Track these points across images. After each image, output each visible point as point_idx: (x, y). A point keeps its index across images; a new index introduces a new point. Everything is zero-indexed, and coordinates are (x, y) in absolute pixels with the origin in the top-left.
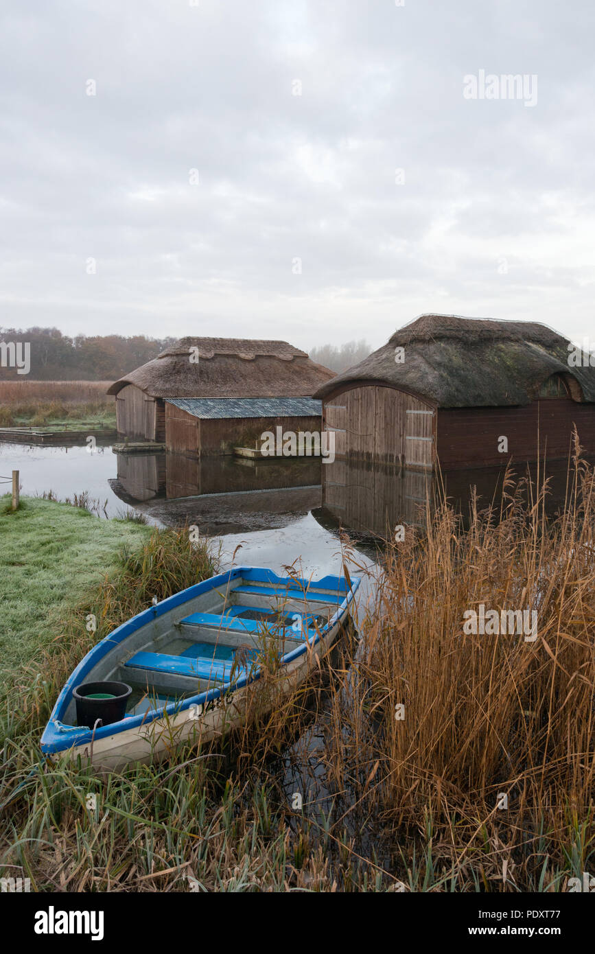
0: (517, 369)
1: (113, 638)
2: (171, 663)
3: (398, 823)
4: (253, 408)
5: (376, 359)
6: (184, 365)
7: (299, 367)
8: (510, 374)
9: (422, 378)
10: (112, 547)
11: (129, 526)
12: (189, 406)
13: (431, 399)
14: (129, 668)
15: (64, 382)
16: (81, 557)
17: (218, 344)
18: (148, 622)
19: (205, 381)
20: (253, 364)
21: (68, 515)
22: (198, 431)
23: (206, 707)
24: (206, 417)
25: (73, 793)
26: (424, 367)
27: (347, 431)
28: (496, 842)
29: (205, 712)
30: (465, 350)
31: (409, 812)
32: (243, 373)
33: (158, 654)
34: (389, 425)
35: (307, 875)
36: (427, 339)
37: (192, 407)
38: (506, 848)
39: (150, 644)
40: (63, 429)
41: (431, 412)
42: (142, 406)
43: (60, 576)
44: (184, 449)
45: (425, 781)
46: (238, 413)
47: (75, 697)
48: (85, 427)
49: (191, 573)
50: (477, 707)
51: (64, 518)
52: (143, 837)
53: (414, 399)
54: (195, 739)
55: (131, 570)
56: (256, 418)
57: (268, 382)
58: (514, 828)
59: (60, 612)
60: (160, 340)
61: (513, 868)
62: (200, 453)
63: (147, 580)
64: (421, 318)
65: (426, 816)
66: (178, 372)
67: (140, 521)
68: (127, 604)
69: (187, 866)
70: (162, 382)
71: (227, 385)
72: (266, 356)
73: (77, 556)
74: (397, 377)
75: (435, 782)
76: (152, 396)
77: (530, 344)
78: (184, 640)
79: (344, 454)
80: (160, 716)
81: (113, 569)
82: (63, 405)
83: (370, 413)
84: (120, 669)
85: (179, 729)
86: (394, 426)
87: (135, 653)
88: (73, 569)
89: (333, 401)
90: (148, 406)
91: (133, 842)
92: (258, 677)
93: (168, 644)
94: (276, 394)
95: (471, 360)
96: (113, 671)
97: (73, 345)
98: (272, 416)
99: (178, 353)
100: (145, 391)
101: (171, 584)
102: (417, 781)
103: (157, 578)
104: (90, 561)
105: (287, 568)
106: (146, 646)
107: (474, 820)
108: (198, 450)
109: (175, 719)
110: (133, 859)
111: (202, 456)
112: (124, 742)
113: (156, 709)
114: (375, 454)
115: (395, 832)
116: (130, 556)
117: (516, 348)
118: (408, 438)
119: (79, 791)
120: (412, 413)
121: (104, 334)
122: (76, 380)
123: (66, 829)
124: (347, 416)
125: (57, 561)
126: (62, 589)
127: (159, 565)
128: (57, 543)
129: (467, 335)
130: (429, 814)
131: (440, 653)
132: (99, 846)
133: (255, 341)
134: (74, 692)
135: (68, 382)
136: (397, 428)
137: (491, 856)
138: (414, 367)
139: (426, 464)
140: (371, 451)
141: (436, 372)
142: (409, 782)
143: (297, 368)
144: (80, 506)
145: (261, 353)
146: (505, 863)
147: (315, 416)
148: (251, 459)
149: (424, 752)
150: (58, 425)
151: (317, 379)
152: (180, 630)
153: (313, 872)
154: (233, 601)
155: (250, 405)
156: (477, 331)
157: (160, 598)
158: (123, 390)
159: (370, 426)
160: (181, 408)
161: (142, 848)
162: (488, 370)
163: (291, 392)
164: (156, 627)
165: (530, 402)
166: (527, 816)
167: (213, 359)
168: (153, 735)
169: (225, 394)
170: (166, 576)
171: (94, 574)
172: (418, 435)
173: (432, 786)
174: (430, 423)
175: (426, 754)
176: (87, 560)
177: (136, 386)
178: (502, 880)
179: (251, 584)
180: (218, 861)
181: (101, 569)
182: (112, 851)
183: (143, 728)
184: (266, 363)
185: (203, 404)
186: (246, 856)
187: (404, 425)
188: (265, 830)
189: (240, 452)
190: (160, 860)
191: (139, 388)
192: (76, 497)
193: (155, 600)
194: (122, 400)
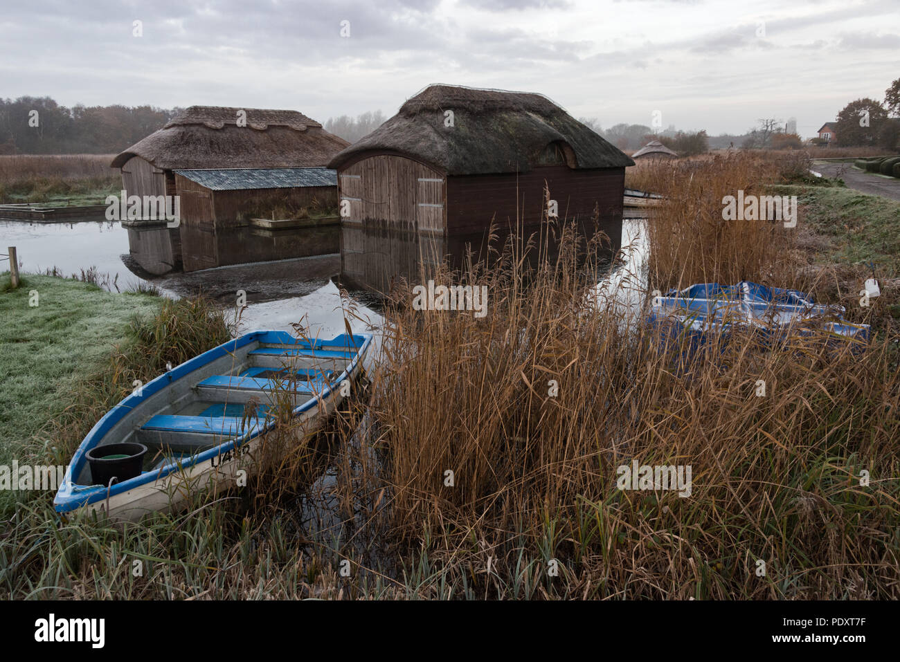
0: (519, 138)
1: (126, 403)
2: (189, 423)
3: (401, 538)
4: (268, 179)
5: (387, 129)
6: (192, 135)
7: (313, 137)
8: (512, 142)
9: (431, 147)
10: (123, 319)
11: (142, 299)
12: (200, 177)
13: (440, 168)
14: (146, 431)
15: (65, 156)
16: (91, 330)
17: (228, 114)
18: (164, 387)
19: (216, 152)
20: (266, 135)
21: (74, 290)
22: (212, 203)
23: (222, 458)
24: (219, 189)
25: (89, 544)
26: (434, 136)
27: (362, 199)
28: (483, 544)
29: (222, 463)
30: (471, 119)
31: (411, 528)
32: (256, 143)
33: (175, 416)
34: (402, 193)
35: (318, 587)
36: (436, 108)
37: (204, 178)
38: (491, 547)
39: (167, 407)
40: (66, 205)
41: (441, 180)
42: (151, 179)
43: (68, 350)
44: (198, 222)
45: (424, 501)
46: (252, 184)
47: (89, 460)
48: (90, 202)
49: (208, 341)
50: (469, 435)
51: (70, 293)
52: (162, 575)
53: (425, 167)
54: (212, 487)
55: (144, 340)
56: (271, 189)
57: (282, 153)
58: (499, 530)
59: (70, 384)
60: (167, 111)
61: (496, 562)
62: (215, 225)
63: (161, 348)
64: (429, 88)
65: (425, 529)
66: (187, 143)
67: (153, 293)
68: (141, 371)
69: (205, 595)
70: (170, 153)
71: (240, 156)
72: (279, 126)
73: (86, 329)
74: (409, 146)
75: (434, 501)
76: (161, 168)
77: (530, 114)
78: (202, 402)
79: (361, 222)
80: (175, 470)
81: (124, 340)
82: (64, 179)
83: (384, 182)
84: (137, 432)
85: (195, 480)
86: (408, 195)
87: (152, 416)
88: (83, 343)
89: (347, 170)
90: (157, 179)
91: (153, 580)
92: (273, 428)
93: (186, 406)
94: (291, 165)
95: (477, 129)
96: (130, 434)
97: (72, 116)
98: (287, 186)
99: (185, 123)
100: (152, 163)
101: (187, 351)
102: (418, 502)
103: (172, 346)
104: (101, 334)
105: (295, 325)
106: (163, 409)
107: (465, 528)
108: (213, 221)
109: (191, 471)
110: (153, 595)
111: (218, 229)
112: (141, 496)
113: (172, 463)
114: (390, 221)
115: (398, 546)
116: (143, 326)
117: (518, 117)
118: (420, 205)
119: (95, 541)
120: (423, 180)
121: (105, 105)
122: (78, 153)
123: (84, 577)
124: (362, 185)
125: (65, 335)
126: (72, 361)
127: (173, 333)
128: (63, 318)
129: (473, 105)
130: (428, 528)
131: (435, 391)
132: (118, 587)
133: (266, 111)
134: (87, 455)
135: (69, 156)
136: (410, 195)
137: (479, 555)
138: (423, 136)
139: (438, 229)
140: (386, 218)
141: (444, 141)
142: (410, 503)
143: (311, 138)
144: (89, 282)
145: (273, 123)
146: (490, 559)
147: (332, 186)
148: (268, 229)
149: (423, 476)
150: (60, 200)
151: (331, 149)
152: (198, 393)
153: (323, 585)
154: (250, 363)
155: (265, 175)
156: (481, 101)
157: (175, 364)
158: (128, 162)
159: (385, 195)
160: (192, 179)
161: (162, 584)
162: (493, 138)
163: (306, 163)
164: (172, 391)
165: (531, 169)
166: (510, 521)
167: (223, 129)
168: (170, 487)
169: (238, 165)
170: (181, 343)
171: (105, 346)
172: (430, 202)
173: (430, 504)
174: (440, 190)
175: (426, 478)
176: (97, 333)
177: (142, 158)
178: (487, 572)
179: (268, 346)
180: (236, 586)
181: (113, 340)
182: (131, 590)
183: (160, 482)
184: (280, 133)
185: (216, 176)
186: (261, 580)
187: (416, 193)
188: (281, 558)
189: (257, 223)
190: (179, 592)
191: (145, 159)
192: (83, 272)
193: (169, 366)
194: (128, 173)
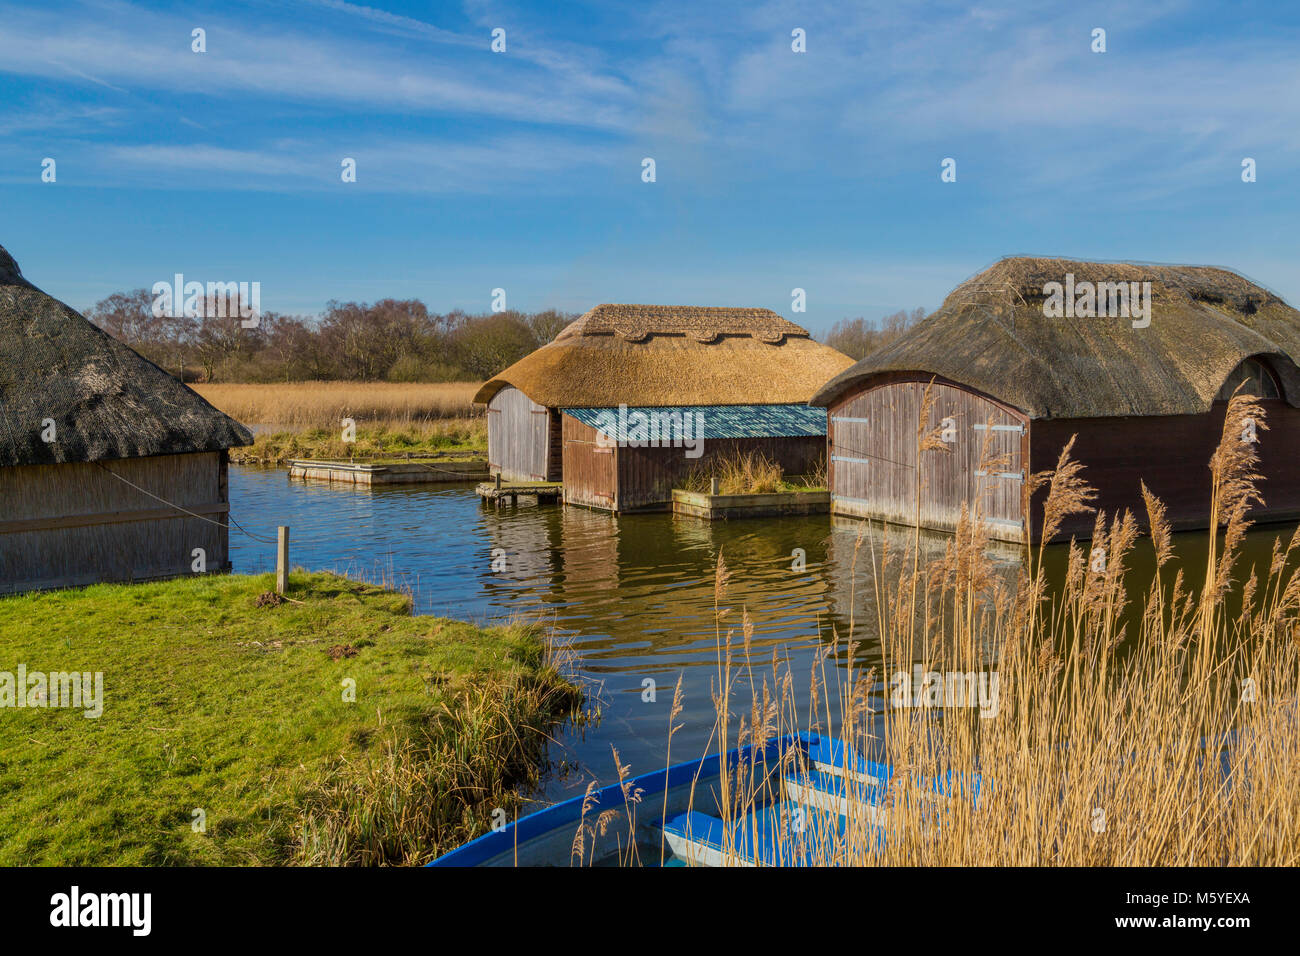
13: (1018, 406)
17: (654, 316)
20: (714, 347)
22: (614, 460)
27: (870, 461)
32: (696, 364)
41: (1019, 428)
53: (987, 405)
72: (736, 335)
76: (542, 407)
83: (910, 430)
86: (952, 453)
89: (846, 409)
90: (536, 418)
98: (741, 435)
100: (531, 395)
118: (977, 473)
120: (983, 428)
124: (871, 436)
133: (717, 310)
136: (958, 455)
139: (1012, 521)
140: (913, 495)
143: (789, 355)
145: (727, 330)
147: (817, 437)
158: (499, 394)
159: (911, 454)
160: (588, 422)
163: (777, 396)
172: (996, 467)
174: (1017, 446)
177: (518, 389)
184: (738, 344)
187: (970, 451)
189: (686, 499)
194: (496, 411)
